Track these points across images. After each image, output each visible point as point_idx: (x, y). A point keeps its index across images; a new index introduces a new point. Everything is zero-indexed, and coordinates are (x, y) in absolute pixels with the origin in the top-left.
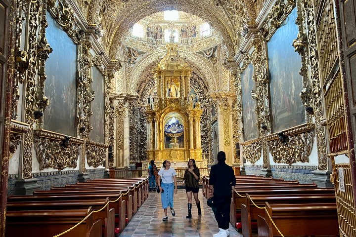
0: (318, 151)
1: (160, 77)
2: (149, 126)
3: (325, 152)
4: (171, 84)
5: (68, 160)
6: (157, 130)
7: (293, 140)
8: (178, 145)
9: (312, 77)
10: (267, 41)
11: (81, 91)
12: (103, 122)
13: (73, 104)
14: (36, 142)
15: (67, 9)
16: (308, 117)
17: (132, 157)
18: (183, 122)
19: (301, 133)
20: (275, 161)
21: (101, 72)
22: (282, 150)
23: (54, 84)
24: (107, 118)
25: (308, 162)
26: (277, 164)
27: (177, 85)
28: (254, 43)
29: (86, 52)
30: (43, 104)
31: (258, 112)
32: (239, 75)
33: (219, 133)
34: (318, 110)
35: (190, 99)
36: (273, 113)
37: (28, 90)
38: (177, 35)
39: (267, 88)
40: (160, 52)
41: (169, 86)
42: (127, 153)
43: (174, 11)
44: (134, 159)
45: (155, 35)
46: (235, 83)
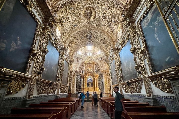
0: (146, 89)
1: (86, 65)
2: (82, 80)
3: (149, 89)
4: (89, 67)
5: (52, 91)
6: (84, 82)
7: (132, 84)
8: (91, 86)
9: (139, 60)
10: (119, 52)
11: (60, 67)
12: (67, 78)
13: (56, 71)
14: (37, 83)
15: (57, 41)
16: (139, 75)
17: (77, 90)
18: (93, 79)
19: (136, 82)
20: (125, 92)
21: (67, 62)
22: (128, 88)
23: (49, 64)
24: (69, 77)
25: (141, 93)
26: (126, 93)
27: (91, 68)
28: (115, 53)
29: (62, 55)
30: (42, 69)
31: (117, 75)
32: (110, 64)
33: (104, 83)
34: (143, 72)
35: (95, 72)
36: (123, 75)
37: (36, 63)
38: (91, 54)
39: (120, 67)
40: (86, 58)
41: (89, 68)
42: (75, 88)
43: (90, 46)
44: (77, 91)
45: (85, 54)
46: (109, 67)
